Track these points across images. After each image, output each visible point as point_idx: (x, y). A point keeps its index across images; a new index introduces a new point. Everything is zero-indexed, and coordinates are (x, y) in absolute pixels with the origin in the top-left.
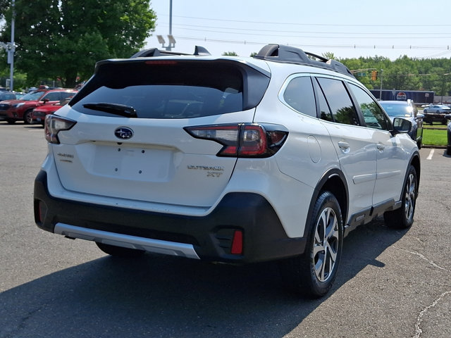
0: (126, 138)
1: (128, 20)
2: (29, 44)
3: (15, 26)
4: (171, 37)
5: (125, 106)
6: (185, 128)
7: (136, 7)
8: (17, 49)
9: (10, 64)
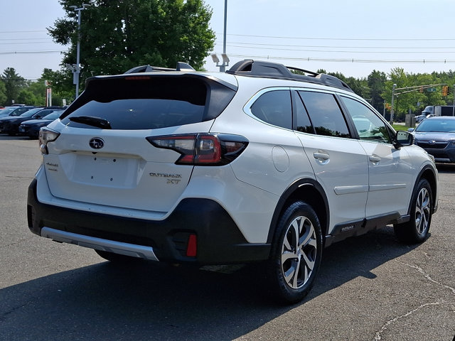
0: (98, 148)
1: (188, 41)
2: (94, 65)
3: (80, 48)
4: (224, 56)
5: (99, 118)
6: (147, 138)
7: (194, 27)
8: (82, 70)
9: (75, 85)
